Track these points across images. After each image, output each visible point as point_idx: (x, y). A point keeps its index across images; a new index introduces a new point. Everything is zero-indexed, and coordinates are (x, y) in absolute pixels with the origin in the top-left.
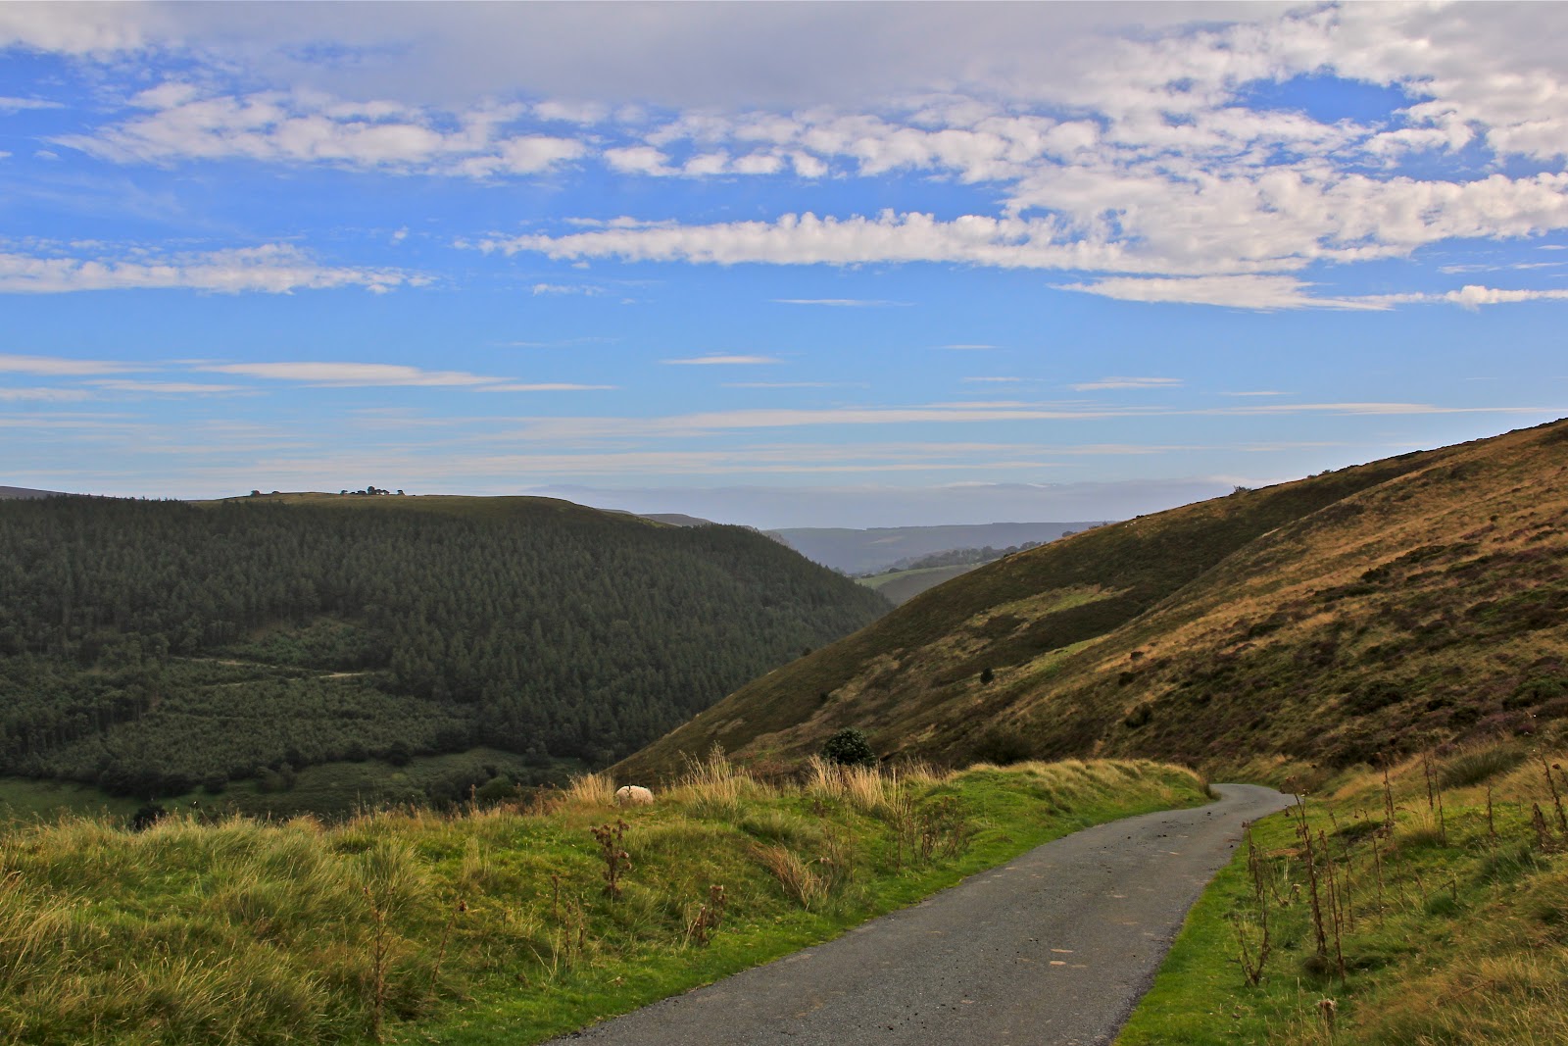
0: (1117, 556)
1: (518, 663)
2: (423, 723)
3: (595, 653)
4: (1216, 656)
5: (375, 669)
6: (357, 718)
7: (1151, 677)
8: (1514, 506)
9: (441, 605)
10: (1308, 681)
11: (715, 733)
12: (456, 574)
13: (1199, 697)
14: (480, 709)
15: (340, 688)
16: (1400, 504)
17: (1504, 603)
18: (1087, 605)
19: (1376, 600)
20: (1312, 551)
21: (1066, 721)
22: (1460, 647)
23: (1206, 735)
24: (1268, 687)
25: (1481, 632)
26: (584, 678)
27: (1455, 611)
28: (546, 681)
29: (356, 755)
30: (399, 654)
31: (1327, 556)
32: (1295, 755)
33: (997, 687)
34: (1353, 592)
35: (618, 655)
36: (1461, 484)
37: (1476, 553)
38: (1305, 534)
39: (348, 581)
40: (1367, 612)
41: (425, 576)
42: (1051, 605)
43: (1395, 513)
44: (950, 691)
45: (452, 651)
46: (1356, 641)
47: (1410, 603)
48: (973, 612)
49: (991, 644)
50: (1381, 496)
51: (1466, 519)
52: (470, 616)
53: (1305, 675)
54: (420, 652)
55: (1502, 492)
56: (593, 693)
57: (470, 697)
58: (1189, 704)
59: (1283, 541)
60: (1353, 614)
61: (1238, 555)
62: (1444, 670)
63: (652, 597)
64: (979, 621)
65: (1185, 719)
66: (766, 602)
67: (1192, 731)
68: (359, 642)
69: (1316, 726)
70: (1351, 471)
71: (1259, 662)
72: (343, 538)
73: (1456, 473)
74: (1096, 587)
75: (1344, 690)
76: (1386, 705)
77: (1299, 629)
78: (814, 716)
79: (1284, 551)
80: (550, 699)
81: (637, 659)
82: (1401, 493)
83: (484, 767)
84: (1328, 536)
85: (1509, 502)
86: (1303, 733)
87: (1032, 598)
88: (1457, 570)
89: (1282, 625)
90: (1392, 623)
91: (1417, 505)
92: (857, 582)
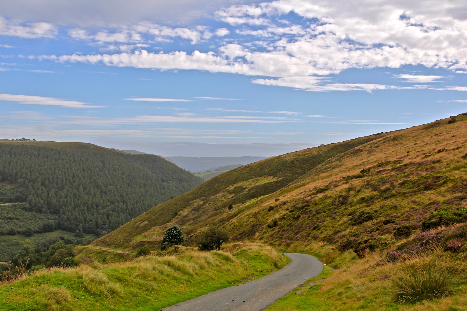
0: (279, 167)
1: (74, 201)
2: (38, 221)
3: (102, 197)
4: (303, 200)
5: (21, 202)
6: (14, 219)
7: (280, 208)
8: (415, 149)
9: (47, 180)
10: (337, 210)
11: (138, 226)
12: (53, 169)
13: (296, 216)
14: (59, 216)
15: (7, 209)
16: (375, 149)
17: (414, 180)
18: (268, 183)
19: (365, 180)
20: (344, 165)
21: (248, 225)
22: (396, 198)
23: (296, 232)
24: (321, 213)
25: (405, 192)
26: (97, 206)
27: (395, 184)
28: (84, 207)
29: (12, 233)
30: (30, 197)
31: (349, 166)
32: (328, 242)
33: (233, 211)
34: (356, 177)
35: (110, 198)
36: (397, 142)
37: (402, 163)
38: (342, 159)
39: (12, 171)
40: (361, 184)
41: (41, 170)
42: (256, 183)
43: (374, 152)
44: (218, 212)
45: (50, 195)
46: (356, 195)
47: (377, 181)
48: (229, 185)
49: (235, 196)
50: (369, 146)
51: (398, 153)
52: (57, 184)
53: (336, 208)
54: (38, 197)
55: (411, 145)
56: (100, 211)
57: (56, 212)
58: (292, 219)
59: (335, 161)
60: (355, 185)
61: (320, 166)
62: (390, 207)
63: (123, 179)
64: (231, 188)
65: (290, 225)
66: (163, 181)
67: (291, 230)
68: (15, 192)
69: (338, 230)
70: (359, 139)
71: (319, 203)
72: (11, 155)
73: (394, 139)
74: (272, 177)
75: (350, 215)
76: (366, 221)
77: (335, 190)
78: (172, 221)
79: (335, 164)
80: (85, 214)
81: (117, 200)
82: (376, 145)
83: (60, 237)
84: (350, 160)
85: (413, 148)
86: (333, 232)
87: (250, 180)
88: (395, 169)
89: (329, 189)
90: (370, 188)
91: (381, 150)
92: (195, 175)
